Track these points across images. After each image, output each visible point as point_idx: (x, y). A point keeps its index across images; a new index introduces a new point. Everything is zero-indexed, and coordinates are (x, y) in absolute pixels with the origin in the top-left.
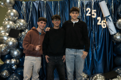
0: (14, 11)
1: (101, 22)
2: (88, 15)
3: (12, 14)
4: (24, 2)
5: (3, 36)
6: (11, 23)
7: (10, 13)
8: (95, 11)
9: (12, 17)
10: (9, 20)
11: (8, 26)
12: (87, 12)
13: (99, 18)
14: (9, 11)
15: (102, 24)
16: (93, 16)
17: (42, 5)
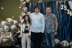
0: (26, 8)
1: (69, 12)
2: (62, 8)
3: (25, 9)
4: (30, 4)
5: (20, 20)
6: (24, 13)
7: (24, 9)
8: (66, 6)
9: (25, 11)
10: (24, 12)
11: (23, 15)
12: (61, 7)
13: (68, 10)
14: (24, 8)
15: (70, 13)
16: (65, 9)
17: (39, 4)
